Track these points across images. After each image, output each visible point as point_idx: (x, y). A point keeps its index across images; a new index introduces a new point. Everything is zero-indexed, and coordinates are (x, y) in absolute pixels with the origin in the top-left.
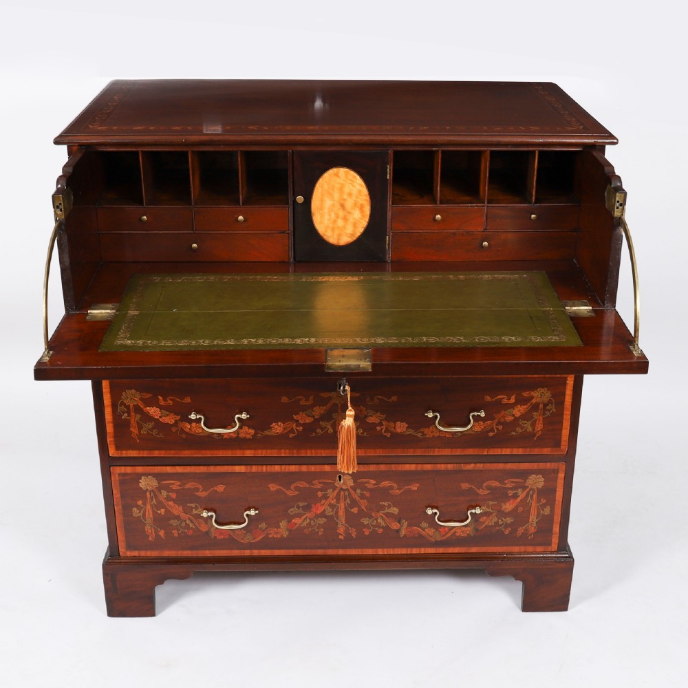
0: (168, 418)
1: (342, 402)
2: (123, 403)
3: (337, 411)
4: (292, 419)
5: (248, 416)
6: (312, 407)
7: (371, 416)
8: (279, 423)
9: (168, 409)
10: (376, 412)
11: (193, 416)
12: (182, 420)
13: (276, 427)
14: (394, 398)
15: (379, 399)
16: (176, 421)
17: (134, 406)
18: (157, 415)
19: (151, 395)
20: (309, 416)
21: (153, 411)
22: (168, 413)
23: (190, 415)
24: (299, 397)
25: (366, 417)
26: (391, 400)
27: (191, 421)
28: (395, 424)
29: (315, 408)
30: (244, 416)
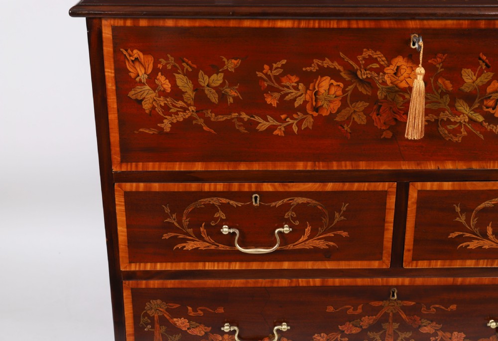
0: (197, 329)
1: (394, 312)
2: (146, 315)
3: (387, 321)
4: (337, 330)
5: (289, 328)
6: (360, 316)
7: (425, 326)
8: (322, 334)
9: (199, 320)
10: (432, 321)
11: (226, 328)
12: (213, 332)
13: (319, 338)
14: (453, 307)
15: (434, 308)
16: (206, 333)
17: (159, 316)
18: (185, 326)
19: (178, 305)
20: (356, 326)
21: (181, 323)
22: (197, 324)
23: (224, 327)
24: (347, 306)
25: (420, 327)
26: (449, 309)
27: (223, 333)
28: (452, 333)
29: (363, 318)
30: (284, 327)
